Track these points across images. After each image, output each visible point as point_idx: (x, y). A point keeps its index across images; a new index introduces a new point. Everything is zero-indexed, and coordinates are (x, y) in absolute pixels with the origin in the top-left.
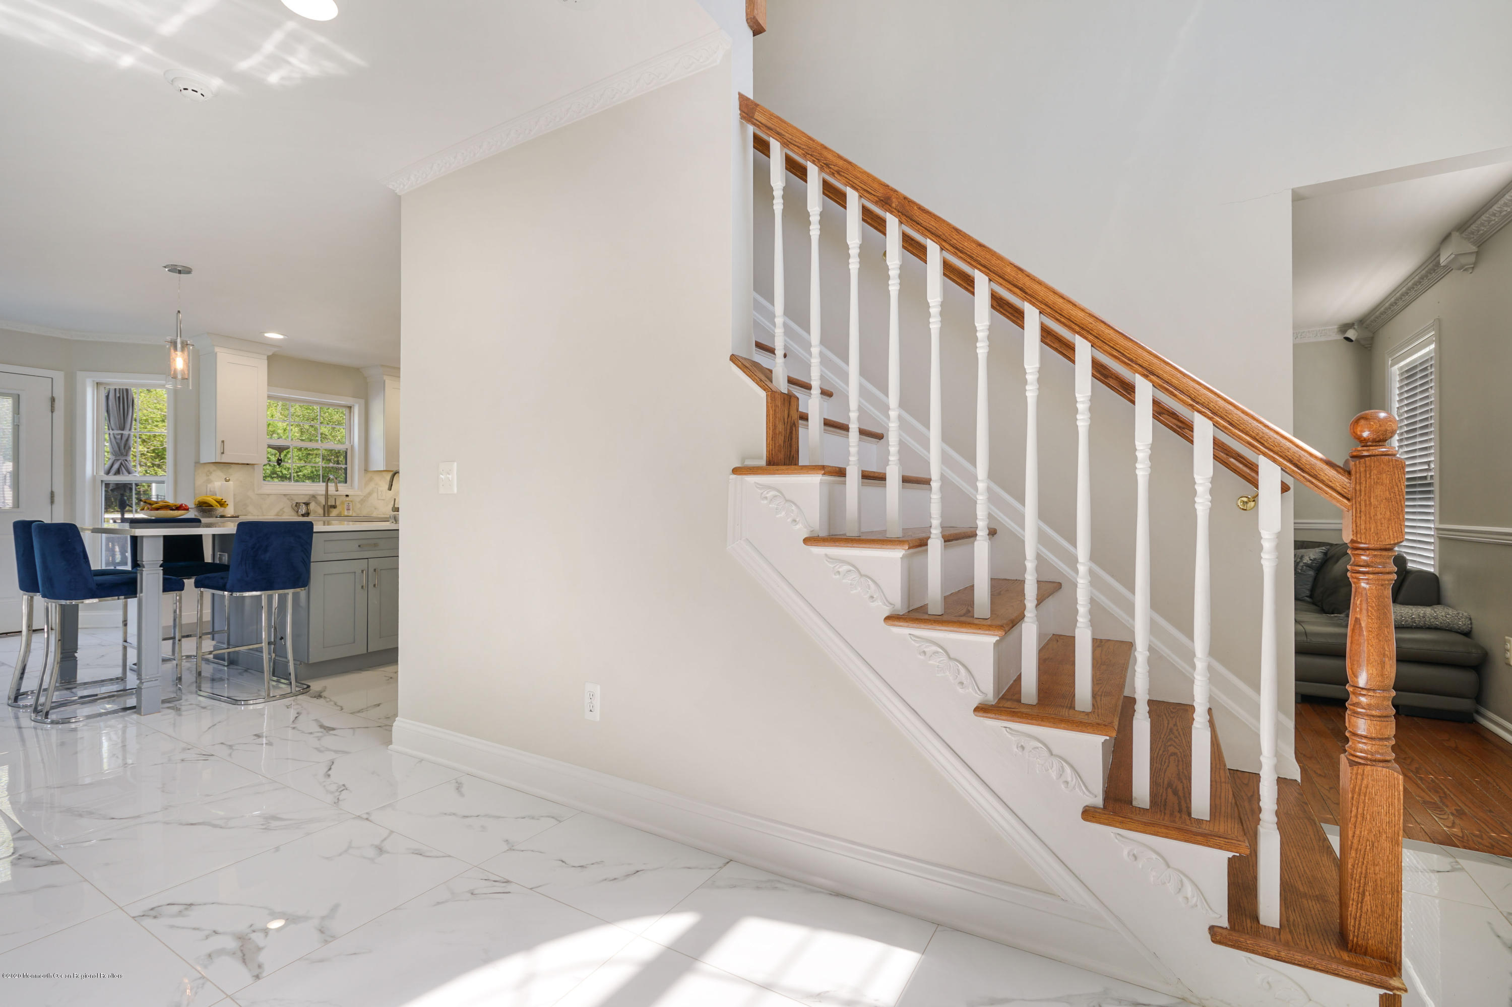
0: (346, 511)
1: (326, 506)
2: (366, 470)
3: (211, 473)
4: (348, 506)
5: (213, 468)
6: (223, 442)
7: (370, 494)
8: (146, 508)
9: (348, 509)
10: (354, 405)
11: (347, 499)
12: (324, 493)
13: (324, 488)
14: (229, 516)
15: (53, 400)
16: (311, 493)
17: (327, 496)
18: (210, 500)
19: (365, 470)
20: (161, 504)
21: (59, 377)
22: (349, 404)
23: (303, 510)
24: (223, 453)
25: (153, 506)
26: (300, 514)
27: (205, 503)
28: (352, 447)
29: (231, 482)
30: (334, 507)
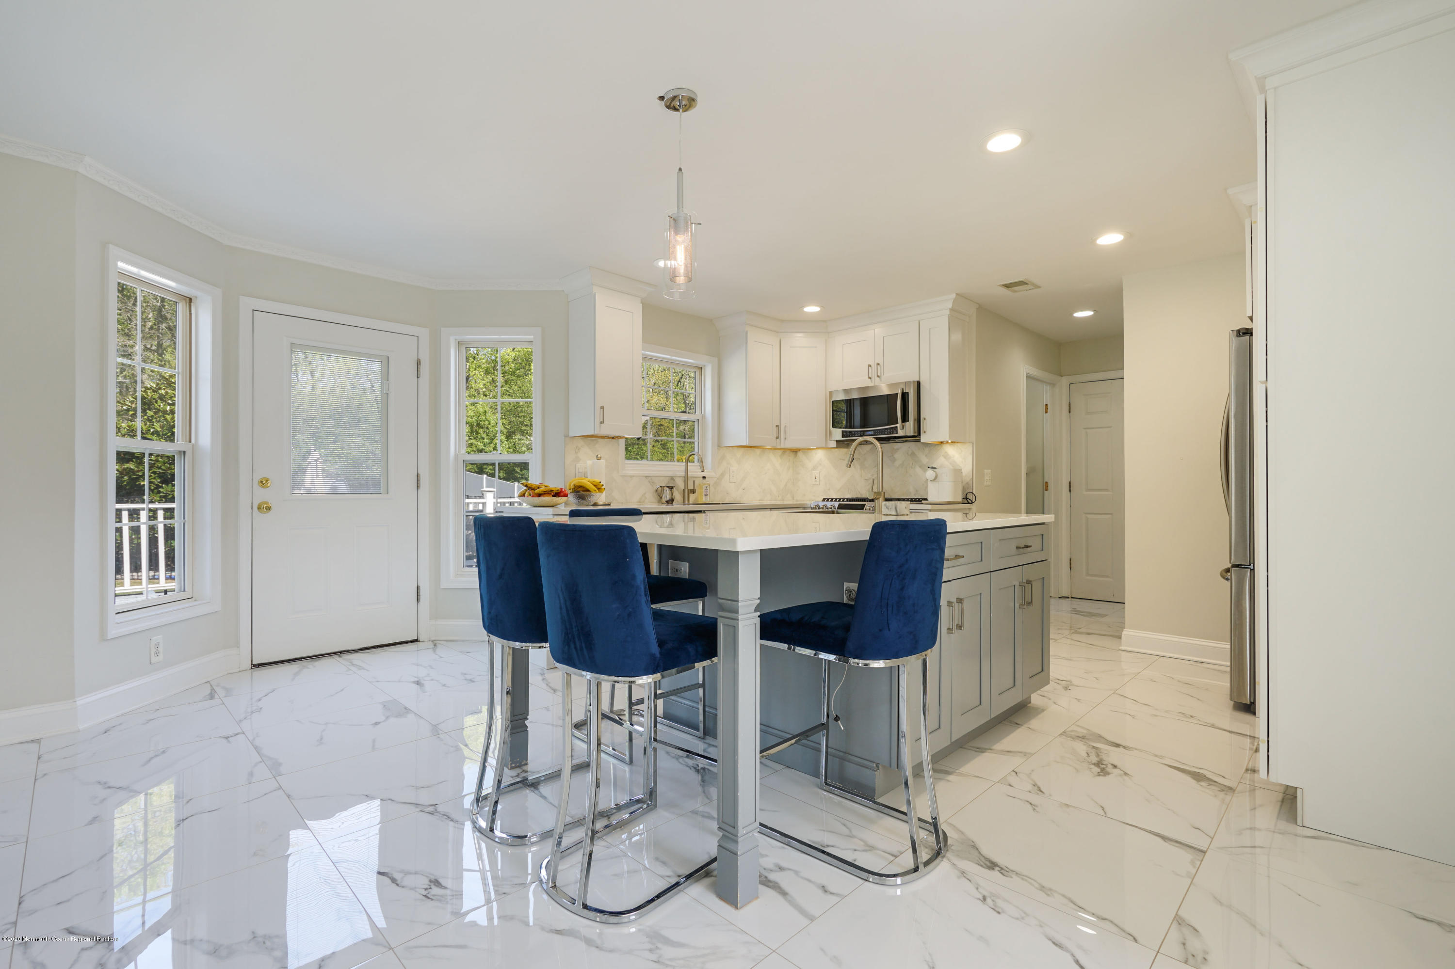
0: (704, 497)
1: (686, 490)
2: (720, 446)
3: (579, 449)
4: (706, 490)
5: (581, 443)
6: (602, 408)
7: (723, 475)
8: (527, 493)
9: (706, 495)
10: (705, 366)
11: (704, 481)
12: (683, 474)
13: (684, 468)
14: (601, 503)
15: (419, 363)
16: (670, 474)
17: (686, 478)
18: (586, 483)
19: (718, 446)
20: (543, 489)
21: (424, 333)
22: (699, 363)
23: (667, 496)
24: (602, 422)
25: (536, 491)
26: (664, 500)
27: (581, 487)
28: (703, 417)
29: (602, 461)
30: (693, 491)
